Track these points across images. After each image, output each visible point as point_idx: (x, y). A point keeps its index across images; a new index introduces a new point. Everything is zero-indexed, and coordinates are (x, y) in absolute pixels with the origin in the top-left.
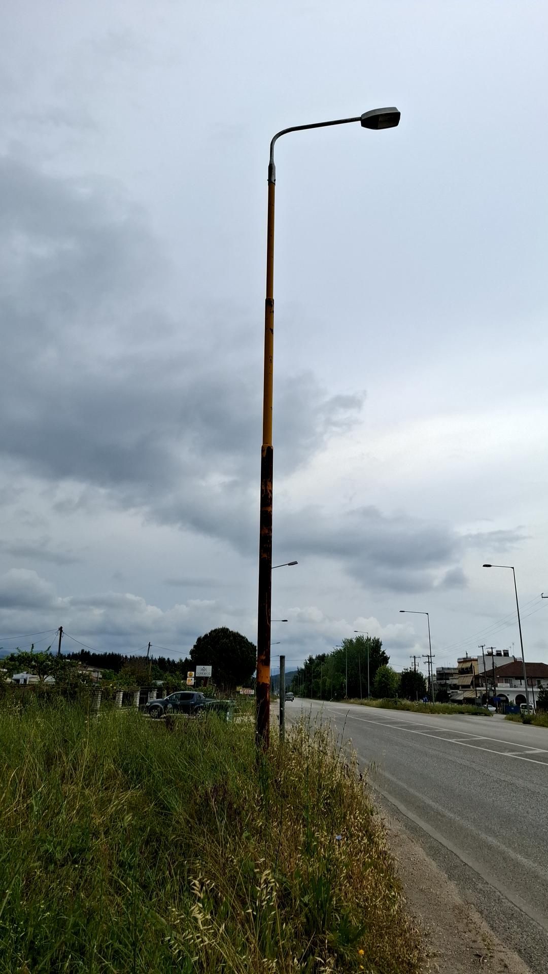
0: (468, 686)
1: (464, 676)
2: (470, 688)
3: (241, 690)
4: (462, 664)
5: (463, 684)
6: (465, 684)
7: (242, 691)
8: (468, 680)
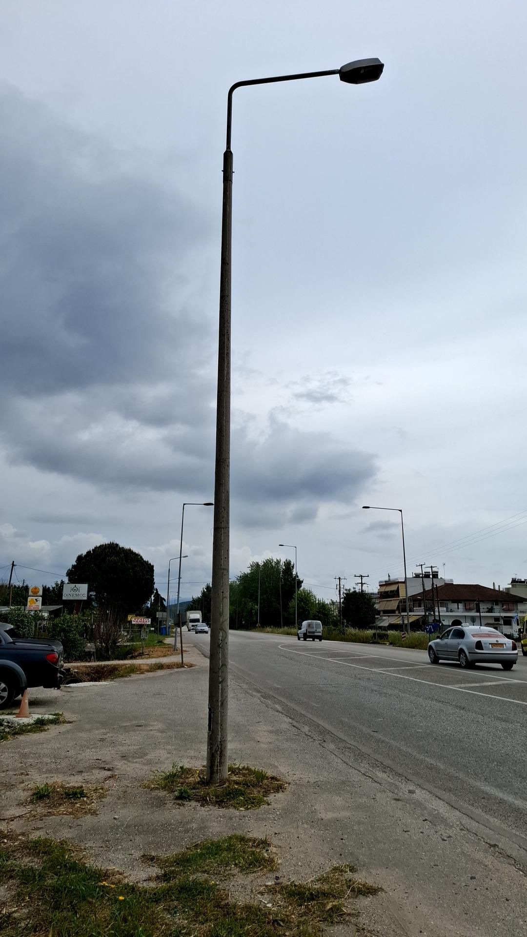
0: (393, 612)
1: (387, 601)
2: (395, 613)
3: (133, 619)
4: (384, 587)
5: (386, 609)
6: (389, 608)
7: (135, 620)
8: (393, 604)
